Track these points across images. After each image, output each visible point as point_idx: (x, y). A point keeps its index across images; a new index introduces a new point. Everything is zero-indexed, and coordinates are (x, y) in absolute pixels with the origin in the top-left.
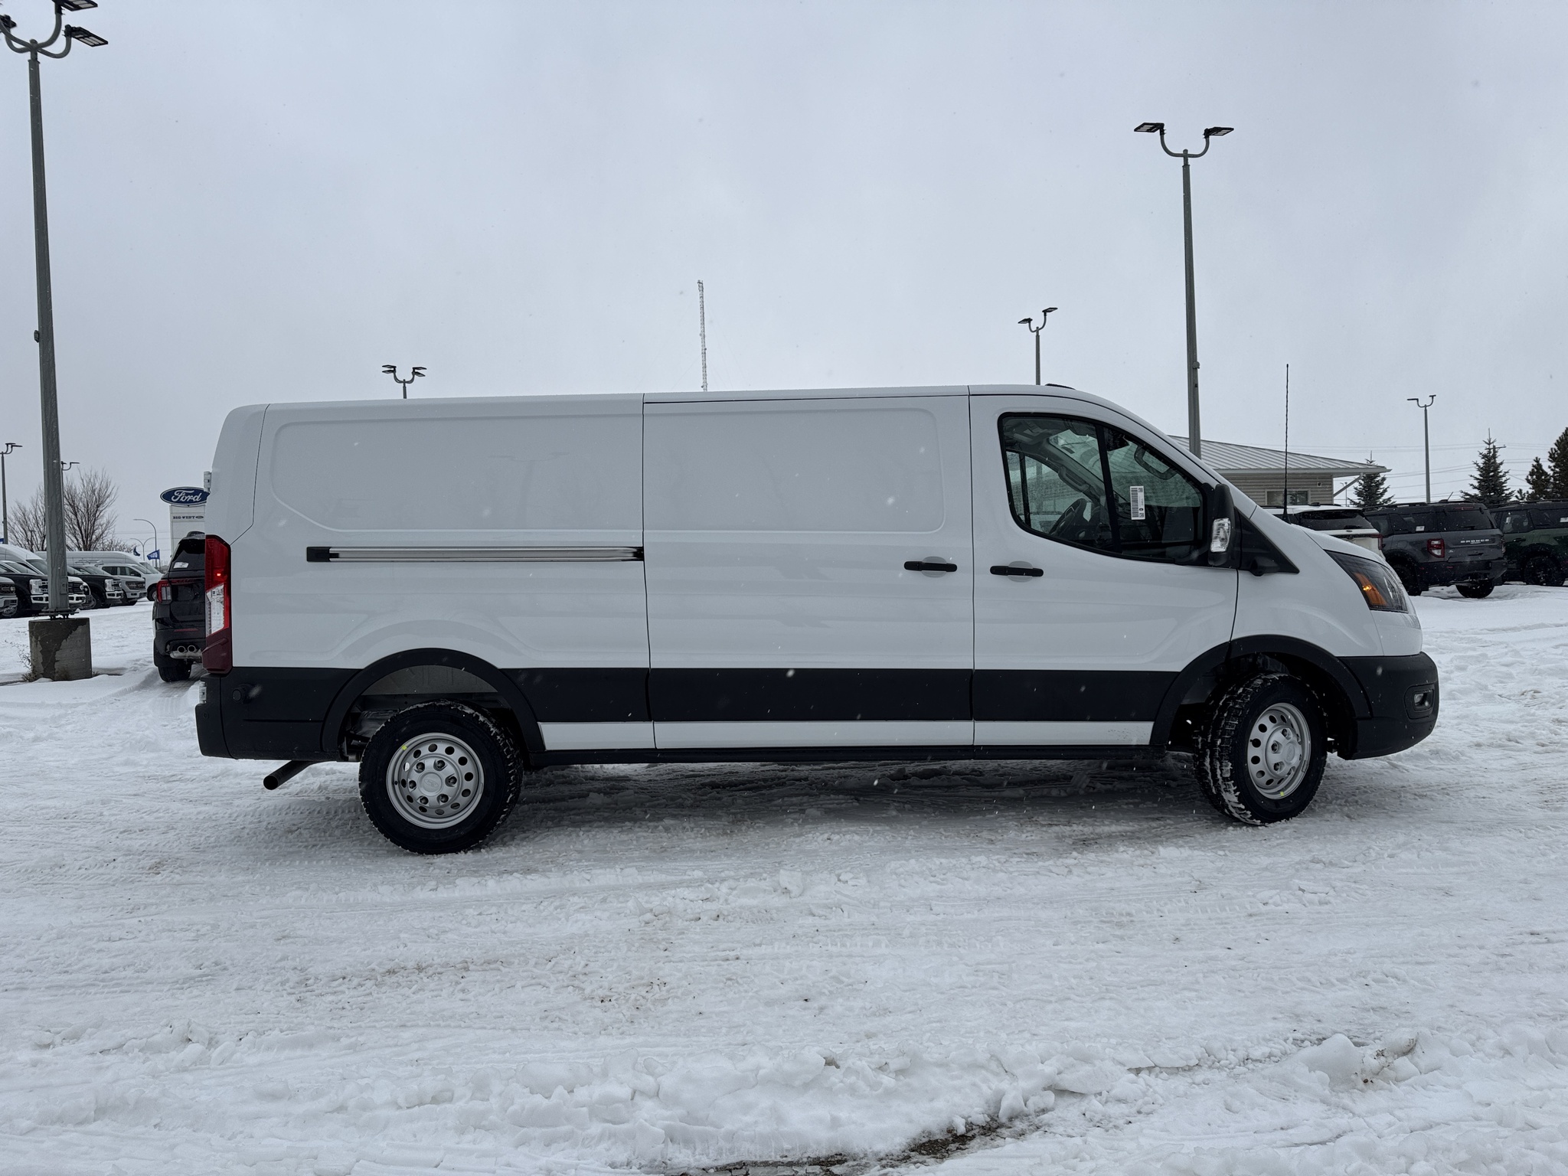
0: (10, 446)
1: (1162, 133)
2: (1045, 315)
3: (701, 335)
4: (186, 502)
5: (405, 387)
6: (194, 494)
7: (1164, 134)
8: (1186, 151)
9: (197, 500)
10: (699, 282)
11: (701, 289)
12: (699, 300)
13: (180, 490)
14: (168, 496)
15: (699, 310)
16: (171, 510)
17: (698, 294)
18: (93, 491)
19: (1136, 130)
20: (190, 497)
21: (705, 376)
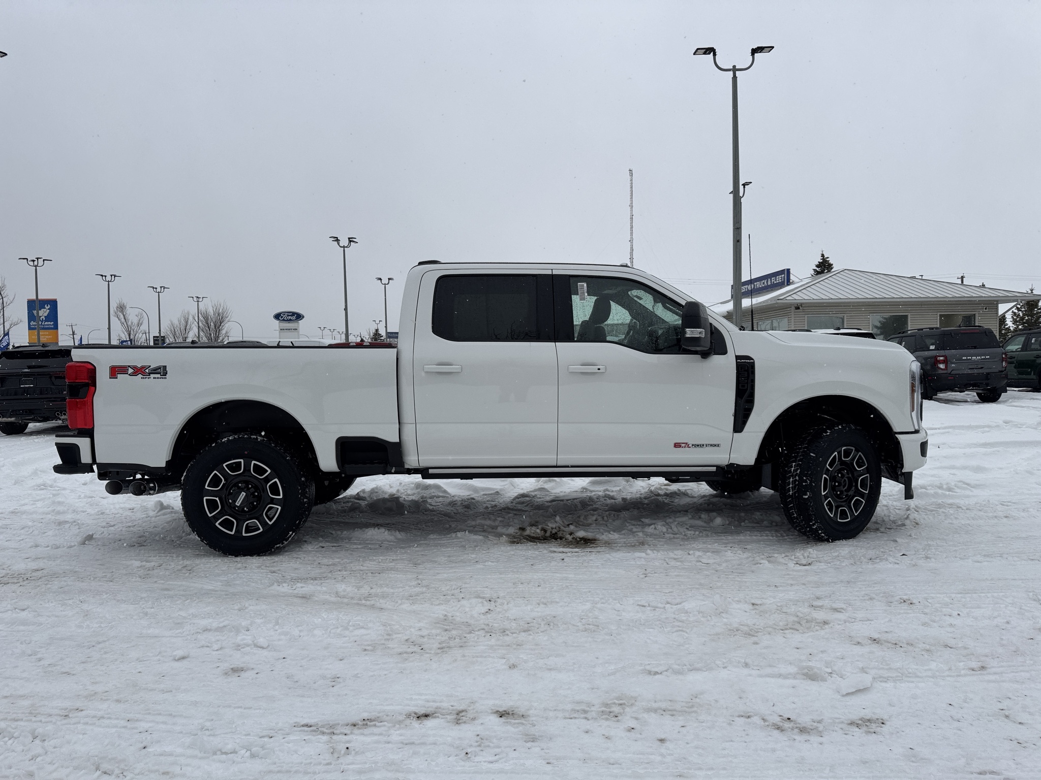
0: (163, 288)
1: (715, 55)
2: (744, 187)
3: (630, 206)
4: (287, 320)
5: (344, 250)
6: (292, 316)
7: (716, 55)
8: (734, 66)
9: (294, 319)
10: (630, 170)
11: (631, 175)
12: (629, 182)
13: (284, 313)
14: (277, 317)
15: (629, 189)
16: (279, 325)
17: (629, 178)
18: (219, 314)
19: (694, 54)
20: (290, 317)
21: (632, 234)
